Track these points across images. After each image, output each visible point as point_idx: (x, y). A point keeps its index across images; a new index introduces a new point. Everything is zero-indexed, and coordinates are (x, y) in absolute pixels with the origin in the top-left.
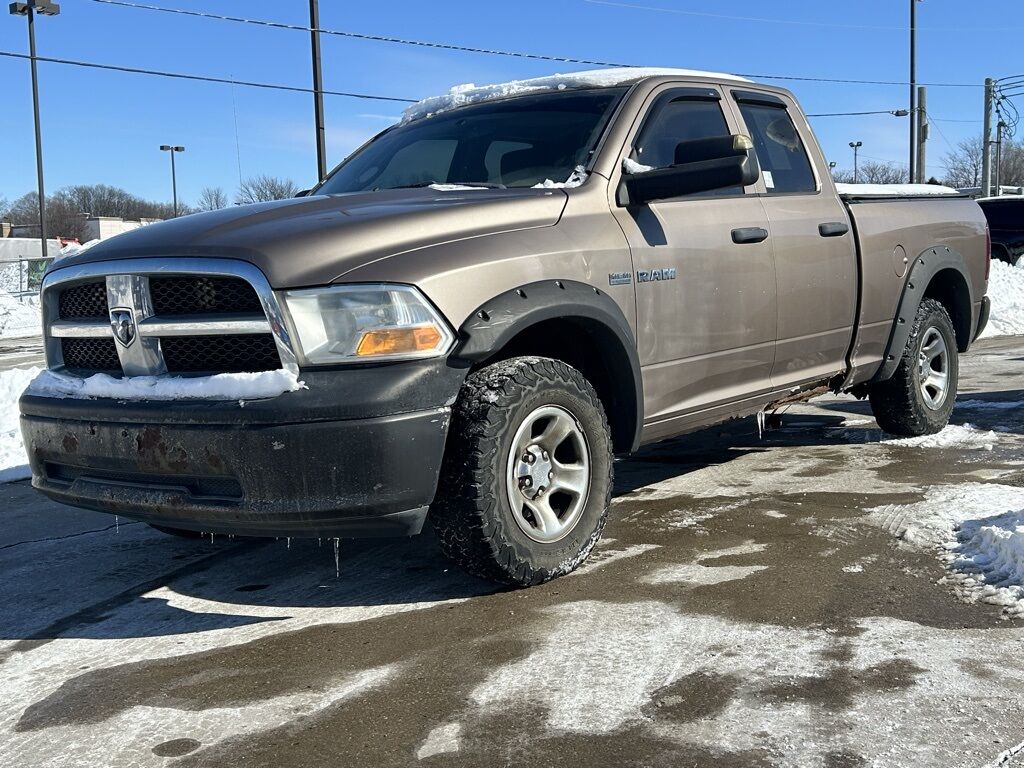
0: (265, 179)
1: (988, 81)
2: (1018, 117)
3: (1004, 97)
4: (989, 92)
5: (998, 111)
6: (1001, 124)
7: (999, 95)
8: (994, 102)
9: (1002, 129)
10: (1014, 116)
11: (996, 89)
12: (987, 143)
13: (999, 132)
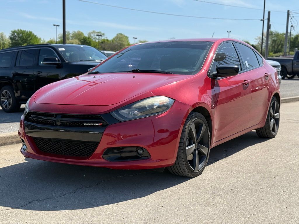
0: (20, 30)
1: (288, 11)
3: (293, 17)
4: (288, 15)
5: (291, 22)
6: (292, 26)
7: (291, 16)
8: (290, 18)
9: (292, 28)
11: (291, 14)
13: (291, 29)
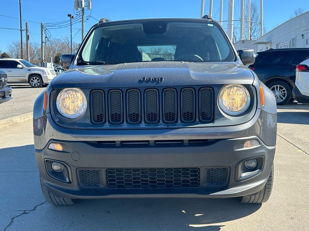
1: (42, 23)
2: (51, 36)
3: (47, 29)
4: (42, 27)
5: (45, 33)
6: (46, 37)
7: (45, 28)
8: (44, 30)
10: (50, 35)
11: (44, 26)
12: (42, 43)
13: (45, 39)
